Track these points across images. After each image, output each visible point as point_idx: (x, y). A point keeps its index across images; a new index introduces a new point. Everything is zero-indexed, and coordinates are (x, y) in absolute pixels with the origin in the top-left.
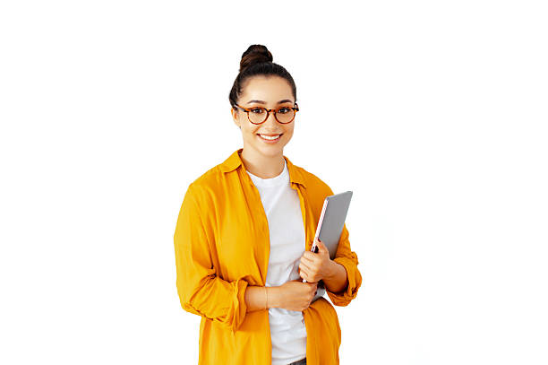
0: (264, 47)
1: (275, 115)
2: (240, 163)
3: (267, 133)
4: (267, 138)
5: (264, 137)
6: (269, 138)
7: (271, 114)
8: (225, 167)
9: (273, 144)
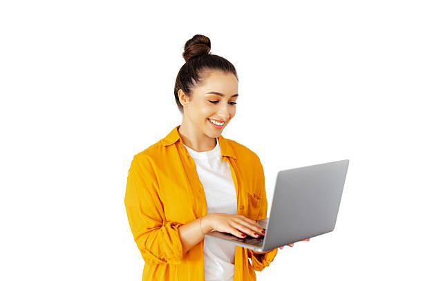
2: (178, 137)
4: (216, 123)
5: (214, 122)
8: (166, 141)
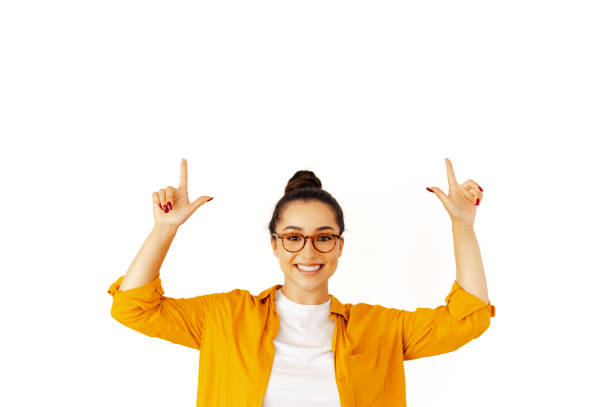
0: (311, 174)
1: (313, 242)
3: (304, 262)
4: (305, 268)
5: (301, 267)
6: (307, 269)
7: (309, 241)
9: (313, 275)
